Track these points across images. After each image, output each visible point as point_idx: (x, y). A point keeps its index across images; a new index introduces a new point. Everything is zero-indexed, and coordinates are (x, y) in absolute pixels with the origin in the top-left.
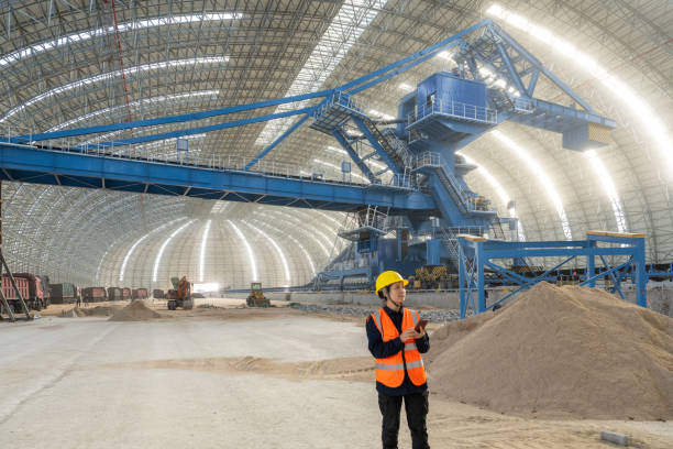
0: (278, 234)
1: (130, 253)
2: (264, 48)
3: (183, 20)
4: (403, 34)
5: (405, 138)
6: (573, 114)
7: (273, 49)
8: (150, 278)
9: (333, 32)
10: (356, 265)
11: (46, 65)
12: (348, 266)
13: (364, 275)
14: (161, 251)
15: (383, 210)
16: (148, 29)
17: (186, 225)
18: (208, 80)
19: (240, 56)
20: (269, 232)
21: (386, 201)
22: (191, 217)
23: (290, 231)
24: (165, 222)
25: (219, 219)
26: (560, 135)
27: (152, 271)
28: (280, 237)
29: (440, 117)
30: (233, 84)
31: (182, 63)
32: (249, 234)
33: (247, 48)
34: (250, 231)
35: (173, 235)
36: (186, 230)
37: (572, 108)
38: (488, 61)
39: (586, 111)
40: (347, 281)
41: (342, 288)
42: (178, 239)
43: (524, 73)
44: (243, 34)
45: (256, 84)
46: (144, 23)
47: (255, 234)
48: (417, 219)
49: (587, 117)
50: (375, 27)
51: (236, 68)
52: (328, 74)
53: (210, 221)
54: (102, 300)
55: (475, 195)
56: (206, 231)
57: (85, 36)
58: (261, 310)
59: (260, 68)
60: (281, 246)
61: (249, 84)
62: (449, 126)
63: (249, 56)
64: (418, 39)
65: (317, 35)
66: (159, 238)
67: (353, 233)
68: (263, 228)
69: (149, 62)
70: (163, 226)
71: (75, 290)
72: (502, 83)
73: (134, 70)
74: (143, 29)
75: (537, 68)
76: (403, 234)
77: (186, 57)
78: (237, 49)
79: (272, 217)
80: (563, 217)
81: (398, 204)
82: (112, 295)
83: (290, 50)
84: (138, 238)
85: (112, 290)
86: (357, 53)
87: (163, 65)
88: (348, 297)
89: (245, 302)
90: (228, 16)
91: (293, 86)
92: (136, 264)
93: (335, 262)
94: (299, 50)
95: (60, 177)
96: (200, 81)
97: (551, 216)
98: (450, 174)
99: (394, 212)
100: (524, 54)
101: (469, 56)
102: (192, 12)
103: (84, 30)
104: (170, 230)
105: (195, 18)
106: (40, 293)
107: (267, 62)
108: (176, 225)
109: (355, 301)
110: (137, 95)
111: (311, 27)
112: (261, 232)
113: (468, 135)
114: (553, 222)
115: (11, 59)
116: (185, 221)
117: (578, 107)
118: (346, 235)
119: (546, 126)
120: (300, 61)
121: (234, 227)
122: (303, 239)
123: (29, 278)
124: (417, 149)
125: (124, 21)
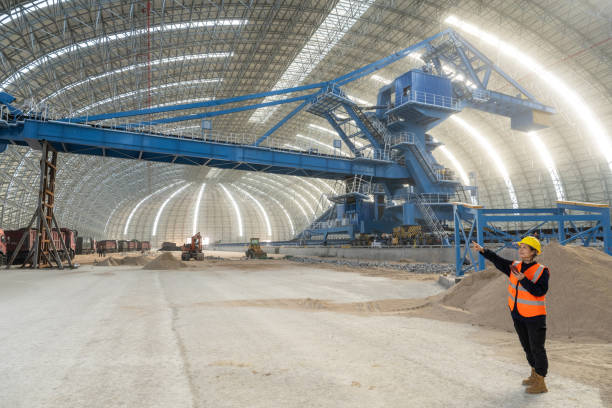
0: (262, 196)
1: (135, 210)
2: (263, 47)
3: (201, 24)
4: (377, 37)
5: (384, 121)
6: (520, 102)
7: (270, 47)
8: (151, 232)
9: (320, 35)
10: (339, 224)
11: (87, 58)
12: (330, 225)
13: (346, 232)
14: (161, 209)
15: (367, 178)
16: (171, 31)
17: (184, 188)
18: (215, 70)
19: (242, 52)
20: (254, 194)
21: (369, 172)
22: (188, 180)
23: (273, 193)
24: (166, 185)
25: (212, 183)
26: (508, 120)
27: (152, 226)
28: (264, 199)
29: (415, 104)
30: (235, 73)
31: (196, 57)
32: (237, 195)
33: (249, 46)
34: (238, 193)
35: (172, 196)
36: (183, 192)
37: (518, 97)
38: (449, 60)
39: (530, 100)
40: (330, 237)
41: (325, 243)
42: (175, 200)
43: (479, 70)
44: (247, 35)
45: (254, 74)
46: (169, 27)
47: (243, 196)
48: (393, 186)
49: (531, 105)
50: (354, 31)
51: (239, 61)
52: (313, 67)
53: (204, 185)
54: (112, 251)
55: (442, 167)
56: (201, 193)
57: (121, 36)
58: (262, 261)
59: (258, 61)
60: (265, 206)
61: (248, 74)
62: (422, 111)
63: (250, 52)
64: (390, 41)
65: (306, 36)
66: (159, 199)
67: (341, 197)
68: (250, 191)
69: (169, 56)
70: (165, 188)
71: (92, 242)
72: (460, 78)
73: (156, 62)
74: (167, 32)
75: (489, 66)
76: (380, 198)
77: (199, 52)
78: (241, 47)
79: (258, 182)
80: (509, 184)
81: (380, 174)
82: (121, 247)
83: (284, 48)
84: (142, 198)
85: (121, 242)
86: (338, 51)
87: (181, 59)
88: (333, 251)
89: (244, 254)
90: (236, 22)
91: (284, 76)
92: (139, 221)
93: (318, 221)
94: (291, 49)
95: (107, 150)
96: (208, 70)
97: (499, 184)
98: (422, 150)
99: (375, 180)
100: (479, 56)
101: (434, 56)
102: (208, 18)
103: (121, 32)
104: (170, 191)
105: (210, 23)
106: (73, 245)
107: (264, 57)
108: (175, 188)
109: (339, 254)
110: (156, 83)
111: (302, 30)
112: (248, 194)
113: (437, 119)
114: (501, 189)
115: (60, 53)
116: (183, 185)
117: (523, 97)
118: (334, 199)
119: (497, 111)
120: (291, 57)
121: (225, 189)
122: (283, 200)
123: (66, 232)
124: (395, 129)
125: (154, 25)
